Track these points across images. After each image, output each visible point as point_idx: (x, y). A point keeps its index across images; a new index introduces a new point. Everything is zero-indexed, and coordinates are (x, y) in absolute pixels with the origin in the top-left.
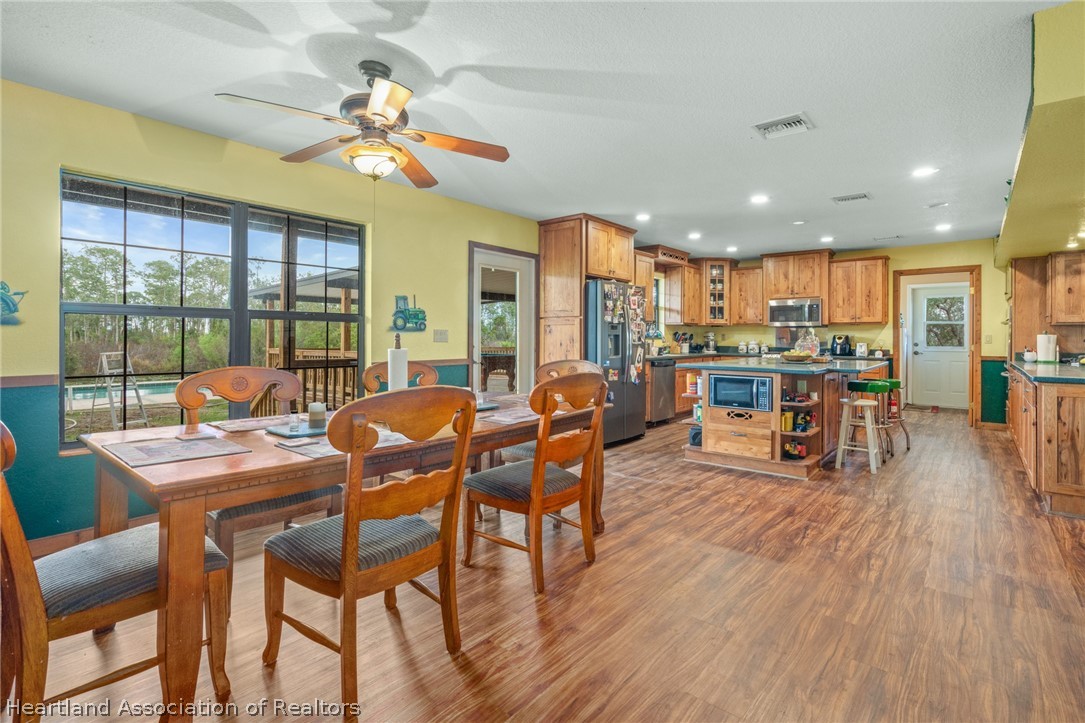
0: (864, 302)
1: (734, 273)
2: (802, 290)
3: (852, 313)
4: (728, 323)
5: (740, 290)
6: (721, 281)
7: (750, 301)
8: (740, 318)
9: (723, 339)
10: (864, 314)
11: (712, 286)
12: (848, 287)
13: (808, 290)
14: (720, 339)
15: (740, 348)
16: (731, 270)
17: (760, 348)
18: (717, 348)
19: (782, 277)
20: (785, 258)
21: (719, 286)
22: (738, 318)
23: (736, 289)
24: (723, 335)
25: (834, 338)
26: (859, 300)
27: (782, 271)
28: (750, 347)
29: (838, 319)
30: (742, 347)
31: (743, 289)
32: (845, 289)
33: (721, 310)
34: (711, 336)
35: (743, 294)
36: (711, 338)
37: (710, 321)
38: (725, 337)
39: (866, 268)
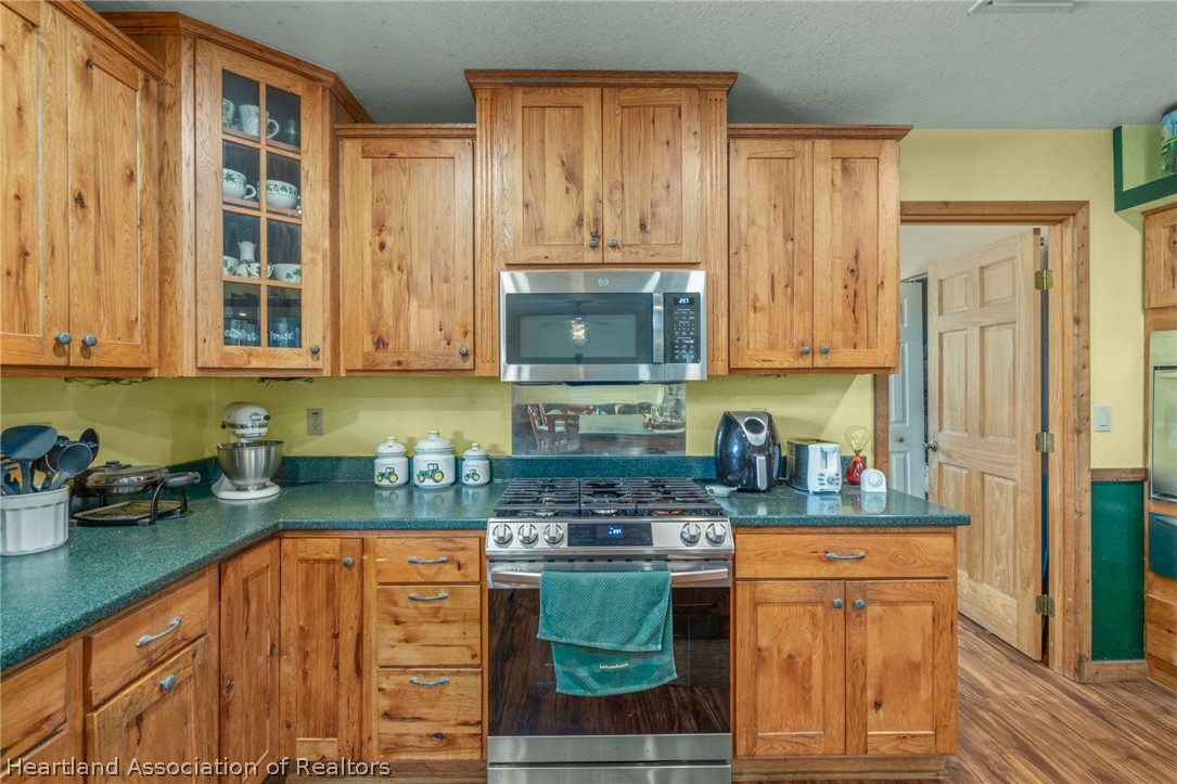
0: (840, 290)
1: (351, 149)
2: (632, 234)
3: (800, 333)
4: (324, 364)
5: (379, 226)
6: (287, 171)
7: (423, 274)
8: (380, 343)
9: (316, 430)
10: (838, 336)
11: (235, 185)
12: (789, 238)
13: (657, 236)
14: (300, 426)
15: (381, 465)
16: (336, 139)
17: (458, 463)
18: (289, 473)
19: (554, 174)
20: (571, 95)
21: (277, 194)
22: (368, 345)
23: (358, 219)
24: (315, 414)
25: (729, 422)
26: (822, 284)
27: (554, 149)
28: (422, 464)
29: (756, 352)
30: (390, 461)
31: (393, 222)
32: (779, 240)
33: (286, 305)
34: (251, 422)
35: (389, 241)
36: (254, 432)
37: (227, 356)
38: (326, 418)
39: (845, 169)
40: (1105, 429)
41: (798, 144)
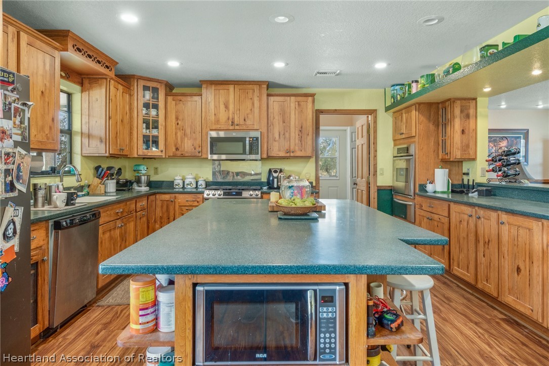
0: (297, 136)
1: (170, 98)
2: (242, 122)
3: (287, 147)
4: (163, 155)
5: (177, 119)
6: (156, 107)
7: (188, 131)
8: (177, 149)
9: (156, 173)
10: (297, 148)
11: (144, 111)
12: (284, 122)
13: (249, 122)
14: (151, 172)
15: (176, 182)
16: (166, 95)
17: (197, 183)
18: (150, 184)
19: (222, 107)
20: (226, 87)
21: (153, 112)
22: (174, 149)
23: (172, 117)
24: (156, 169)
25: (270, 171)
26: (293, 134)
27: (222, 100)
28: (187, 181)
29: (274, 153)
30: (178, 181)
31: (180, 118)
32: (281, 123)
33: (156, 142)
34: (143, 169)
35: (180, 123)
36: (144, 172)
37: (143, 152)
38: (159, 170)
39: (299, 104)
40: (382, 174)
41: (286, 98)
